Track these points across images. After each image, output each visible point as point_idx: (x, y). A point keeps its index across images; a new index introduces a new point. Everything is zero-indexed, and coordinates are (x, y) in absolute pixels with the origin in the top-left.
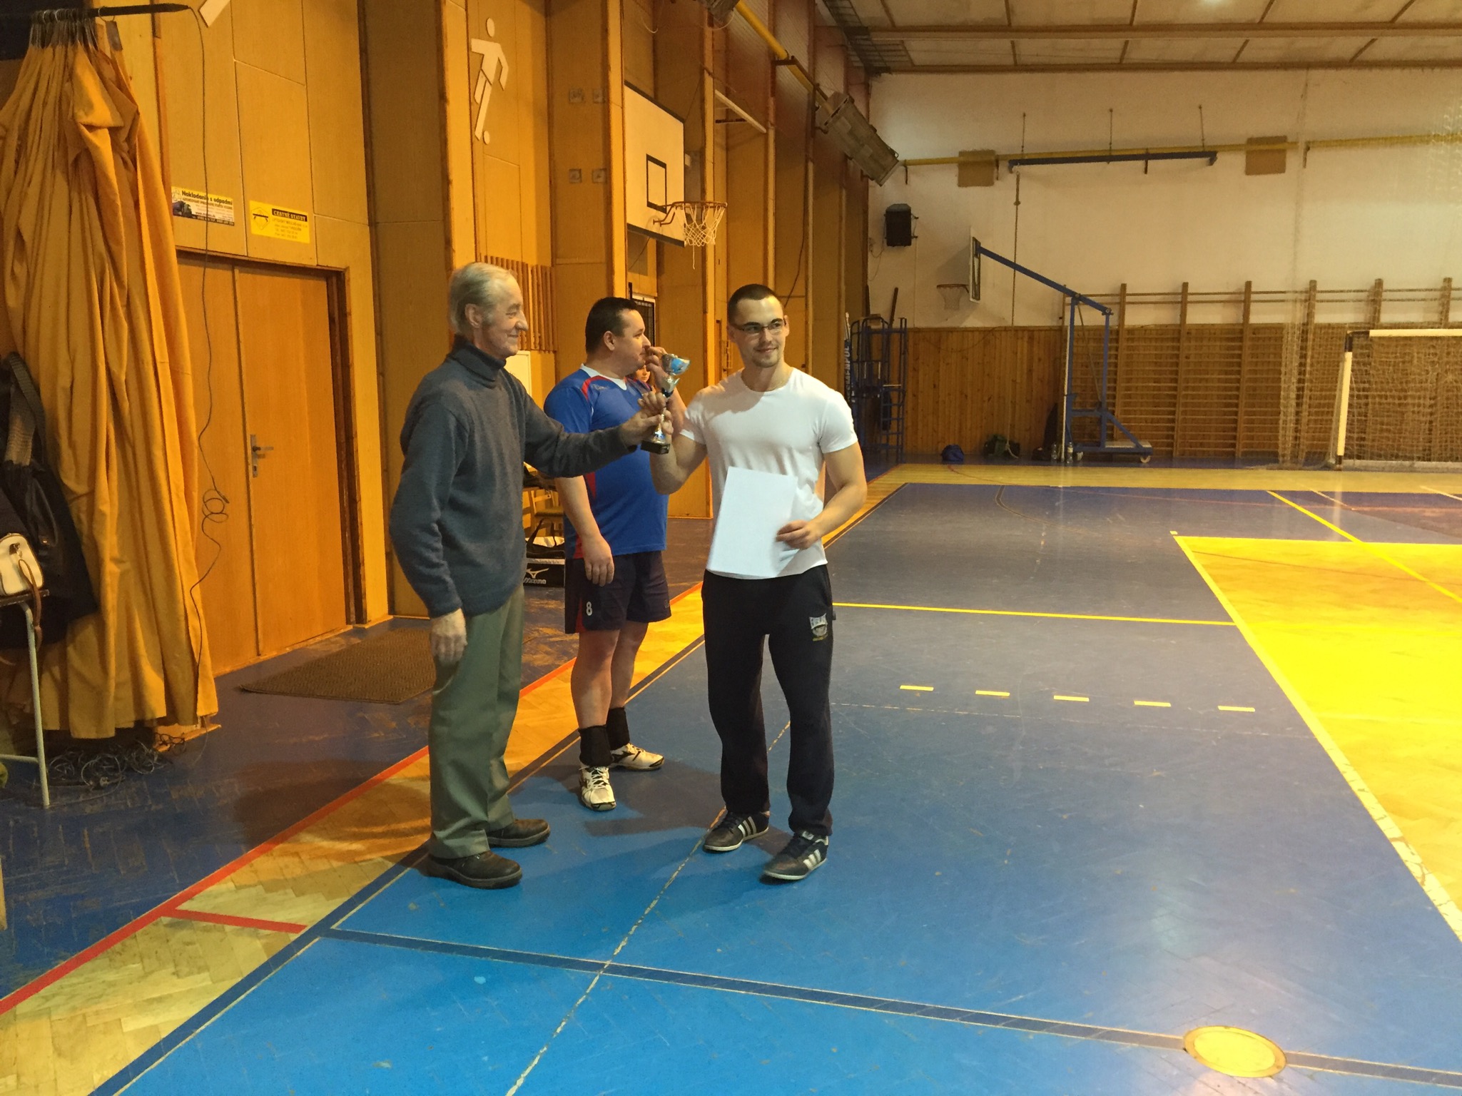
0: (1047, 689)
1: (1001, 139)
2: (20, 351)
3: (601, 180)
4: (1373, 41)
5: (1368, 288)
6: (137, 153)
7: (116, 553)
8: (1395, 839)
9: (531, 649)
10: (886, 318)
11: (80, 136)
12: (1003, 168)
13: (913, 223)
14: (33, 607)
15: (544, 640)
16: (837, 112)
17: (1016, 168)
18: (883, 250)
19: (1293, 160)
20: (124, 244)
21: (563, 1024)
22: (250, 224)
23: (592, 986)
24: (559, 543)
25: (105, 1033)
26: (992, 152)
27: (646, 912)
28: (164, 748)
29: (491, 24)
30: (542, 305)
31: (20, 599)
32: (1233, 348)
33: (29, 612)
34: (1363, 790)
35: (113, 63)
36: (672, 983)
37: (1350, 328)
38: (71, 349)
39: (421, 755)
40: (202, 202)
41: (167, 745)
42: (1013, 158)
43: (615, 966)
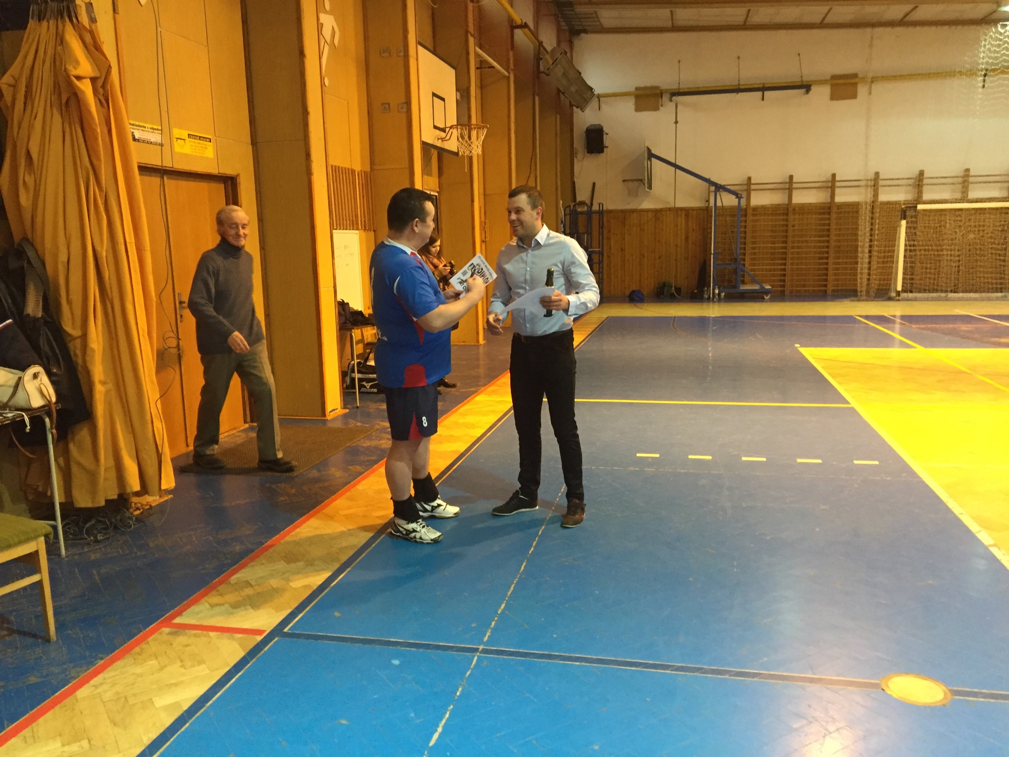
0: (736, 453)
1: (664, 78)
2: (29, 236)
3: (405, 110)
4: (916, 7)
5: (914, 176)
6: (110, 96)
7: (102, 378)
8: (991, 546)
9: (378, 437)
10: (588, 202)
11: (70, 84)
12: (666, 98)
13: (605, 136)
14: (50, 416)
16: (555, 61)
17: (674, 98)
18: (584, 156)
19: (862, 90)
20: (102, 159)
21: (460, 689)
22: (174, 145)
23: (474, 663)
25: (143, 709)
26: (657, 88)
27: (499, 612)
28: (138, 512)
30: (365, 199)
31: (42, 411)
32: (824, 219)
33: (47, 420)
34: (962, 514)
35: (92, 33)
36: (528, 659)
37: (904, 204)
38: (67, 235)
39: (318, 512)
40: (142, 130)
41: (140, 510)
42: (673, 91)
43: (487, 650)
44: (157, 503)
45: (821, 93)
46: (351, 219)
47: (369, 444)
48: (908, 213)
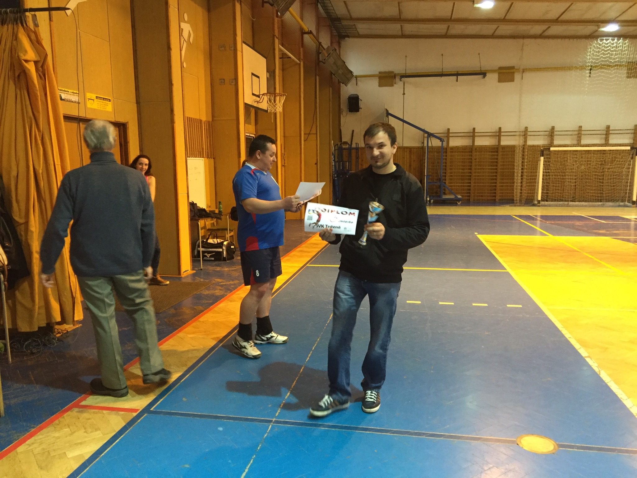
0: (436, 300)
1: (397, 67)
3: (234, 83)
4: (549, 27)
5: (549, 130)
6: (46, 74)
8: (586, 357)
9: (214, 288)
10: (349, 142)
11: (21, 65)
12: (397, 79)
13: (360, 101)
14: (3, 273)
15: (218, 284)
16: (329, 54)
17: (403, 79)
18: (347, 114)
19: (517, 76)
20: (41, 112)
21: (260, 445)
22: (86, 103)
23: (269, 429)
24: (219, 242)
25: (59, 459)
26: (393, 72)
27: (286, 398)
28: (58, 335)
29: (186, 15)
30: (208, 139)
32: (494, 155)
33: (2, 276)
34: (569, 338)
35: (35, 33)
36: (303, 427)
37: (542, 147)
38: (17, 159)
39: (174, 335)
40: (66, 93)
41: (60, 333)
42: (402, 75)
43: (278, 421)
44: (72, 329)
45: (492, 78)
46: (199, 150)
47: (208, 293)
48: (545, 153)
